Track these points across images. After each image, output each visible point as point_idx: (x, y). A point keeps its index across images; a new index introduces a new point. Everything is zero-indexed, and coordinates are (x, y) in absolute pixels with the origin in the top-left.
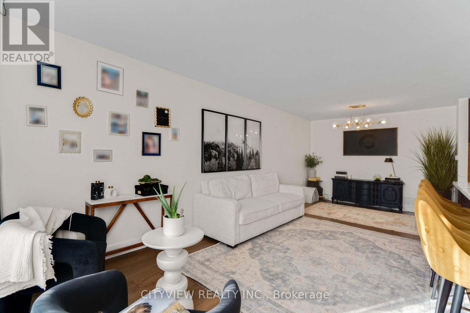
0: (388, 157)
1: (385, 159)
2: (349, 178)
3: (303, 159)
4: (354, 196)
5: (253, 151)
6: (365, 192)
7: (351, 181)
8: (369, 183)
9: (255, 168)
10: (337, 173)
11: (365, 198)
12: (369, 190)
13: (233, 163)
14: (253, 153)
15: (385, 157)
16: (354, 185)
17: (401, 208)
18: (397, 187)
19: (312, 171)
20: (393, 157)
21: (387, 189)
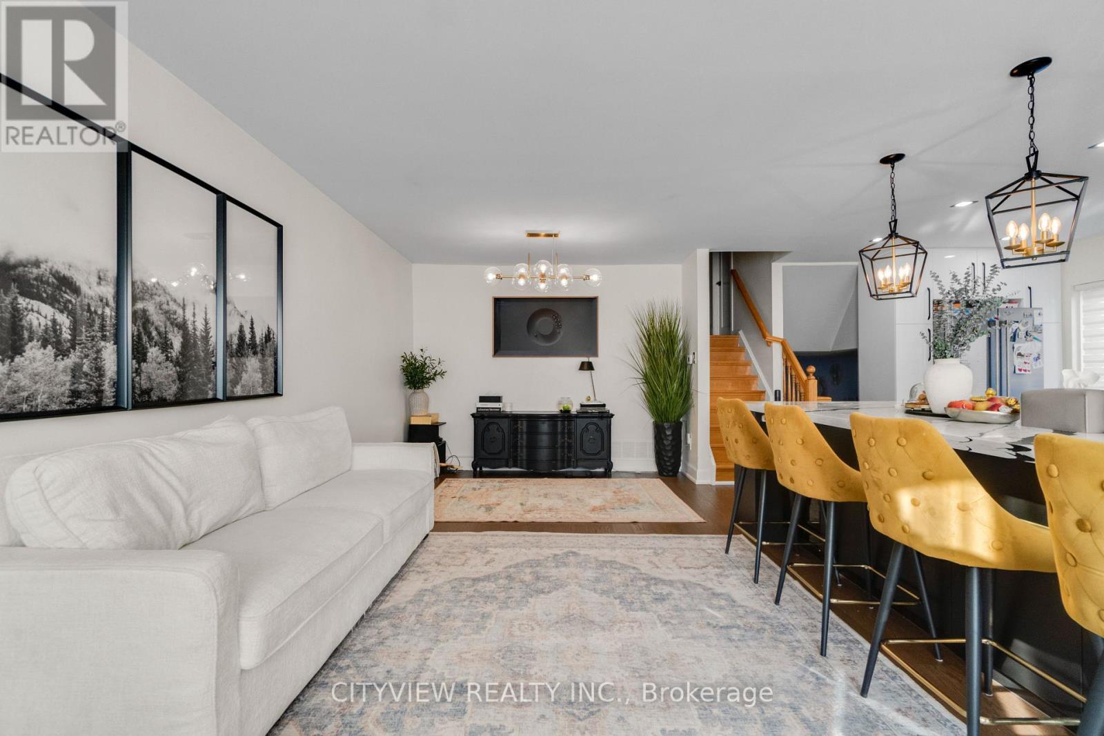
0: (585, 359)
1: (580, 363)
2: (508, 410)
3: (399, 364)
4: (523, 454)
5: (252, 328)
6: (544, 440)
7: (515, 418)
8: (551, 418)
9: (260, 391)
10: (483, 399)
11: (544, 454)
12: (553, 433)
13: (158, 370)
14: (253, 337)
15: (578, 361)
16: (523, 426)
17: (609, 466)
18: (602, 423)
19: (419, 396)
20: (591, 359)
21: (586, 429)
